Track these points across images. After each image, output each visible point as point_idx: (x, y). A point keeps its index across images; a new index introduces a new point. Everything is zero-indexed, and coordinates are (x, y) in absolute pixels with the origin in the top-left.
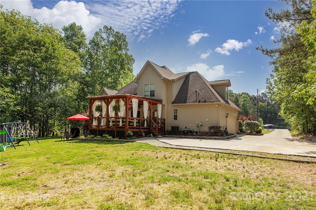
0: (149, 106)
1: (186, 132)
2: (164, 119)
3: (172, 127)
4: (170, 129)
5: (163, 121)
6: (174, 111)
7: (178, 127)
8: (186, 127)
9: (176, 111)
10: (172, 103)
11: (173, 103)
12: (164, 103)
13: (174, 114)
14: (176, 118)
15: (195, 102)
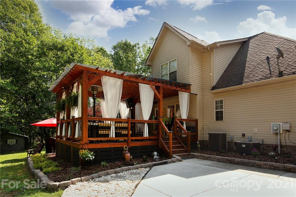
0: (155, 94)
1: (244, 146)
2: (194, 121)
3: (210, 135)
4: (207, 138)
5: (193, 124)
6: (216, 104)
7: (224, 135)
8: (244, 135)
9: (219, 104)
10: (211, 90)
11: (214, 88)
12: (193, 90)
13: (215, 111)
14: (219, 116)
15: (266, 78)
